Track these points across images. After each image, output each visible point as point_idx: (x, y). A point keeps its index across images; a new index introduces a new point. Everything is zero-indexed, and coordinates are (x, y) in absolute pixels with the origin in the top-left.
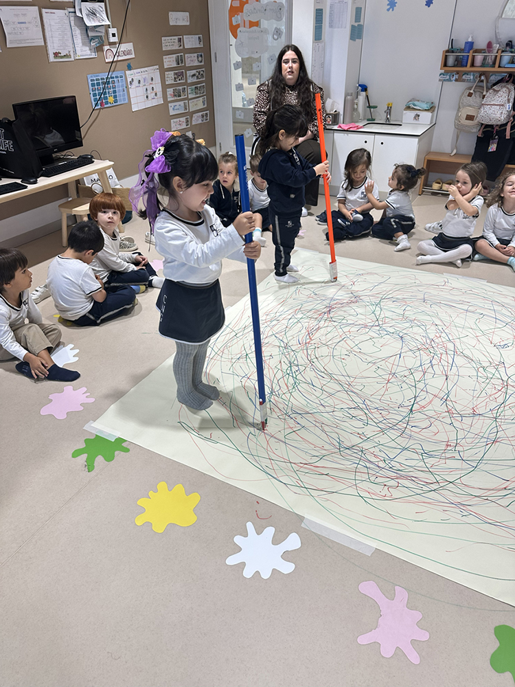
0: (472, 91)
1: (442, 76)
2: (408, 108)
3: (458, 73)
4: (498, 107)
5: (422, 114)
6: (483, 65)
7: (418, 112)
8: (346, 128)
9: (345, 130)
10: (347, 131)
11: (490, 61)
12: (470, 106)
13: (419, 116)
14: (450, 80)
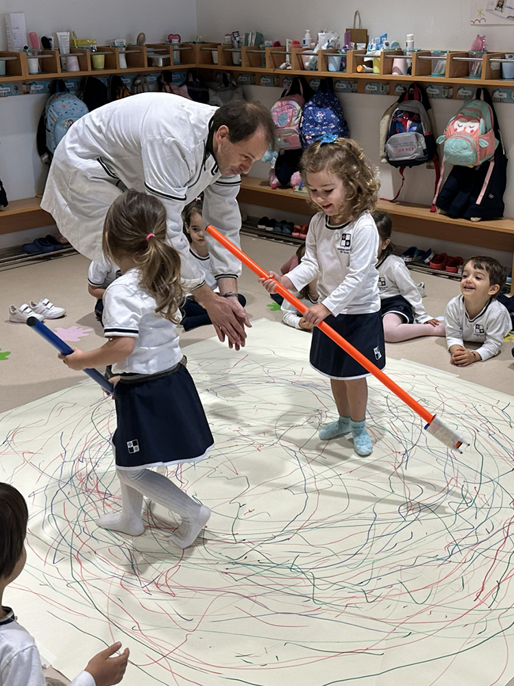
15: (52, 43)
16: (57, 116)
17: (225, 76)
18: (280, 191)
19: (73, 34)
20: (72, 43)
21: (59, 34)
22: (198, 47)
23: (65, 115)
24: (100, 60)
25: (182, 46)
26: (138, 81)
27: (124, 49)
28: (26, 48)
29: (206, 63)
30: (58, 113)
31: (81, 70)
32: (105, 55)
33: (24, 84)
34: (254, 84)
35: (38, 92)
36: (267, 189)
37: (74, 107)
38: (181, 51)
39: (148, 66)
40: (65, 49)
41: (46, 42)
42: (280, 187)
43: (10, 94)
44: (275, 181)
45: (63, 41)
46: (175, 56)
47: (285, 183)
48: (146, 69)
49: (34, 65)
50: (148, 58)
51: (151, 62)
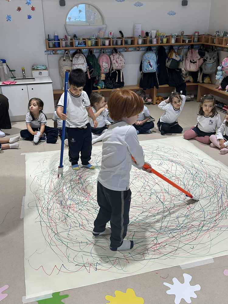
0: (65, 59)
1: (46, 52)
2: (34, 69)
3: (53, 50)
4: (82, 65)
5: (43, 72)
6: (66, 46)
7: (41, 71)
8: (8, 84)
9: (8, 85)
10: (10, 85)
11: (69, 44)
12: (66, 65)
13: (41, 73)
14: (51, 54)
15: (149, 34)
16: (145, 59)
17: (213, 47)
18: (221, 91)
19: (157, 31)
20: (156, 34)
21: (152, 31)
22: (204, 36)
23: (148, 59)
24: (165, 40)
25: (199, 36)
26: (180, 48)
27: (176, 36)
28: (140, 36)
29: (206, 42)
30: (146, 58)
31: (157, 43)
32: (167, 39)
33: (138, 48)
34: (222, 51)
35: (143, 50)
36: (217, 90)
37: (152, 56)
38: (198, 38)
39: (182, 43)
40: (153, 36)
41: (147, 34)
42: (222, 90)
43: (133, 51)
44: (220, 87)
45: (153, 33)
46: (196, 39)
47: (224, 88)
48: (181, 43)
49: (140, 42)
50: (183, 40)
51: (184, 41)
